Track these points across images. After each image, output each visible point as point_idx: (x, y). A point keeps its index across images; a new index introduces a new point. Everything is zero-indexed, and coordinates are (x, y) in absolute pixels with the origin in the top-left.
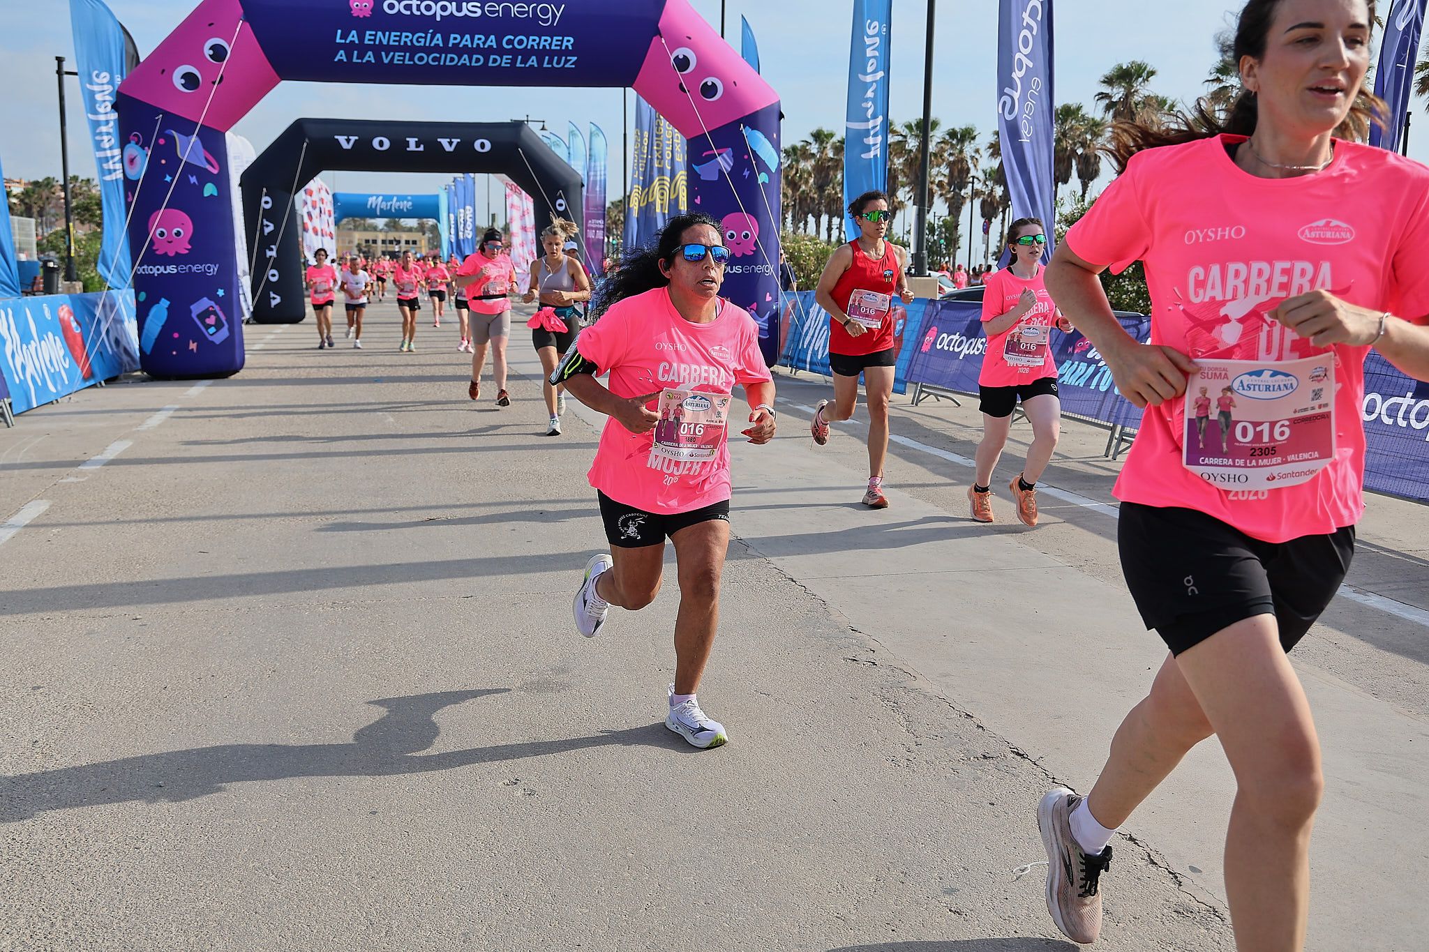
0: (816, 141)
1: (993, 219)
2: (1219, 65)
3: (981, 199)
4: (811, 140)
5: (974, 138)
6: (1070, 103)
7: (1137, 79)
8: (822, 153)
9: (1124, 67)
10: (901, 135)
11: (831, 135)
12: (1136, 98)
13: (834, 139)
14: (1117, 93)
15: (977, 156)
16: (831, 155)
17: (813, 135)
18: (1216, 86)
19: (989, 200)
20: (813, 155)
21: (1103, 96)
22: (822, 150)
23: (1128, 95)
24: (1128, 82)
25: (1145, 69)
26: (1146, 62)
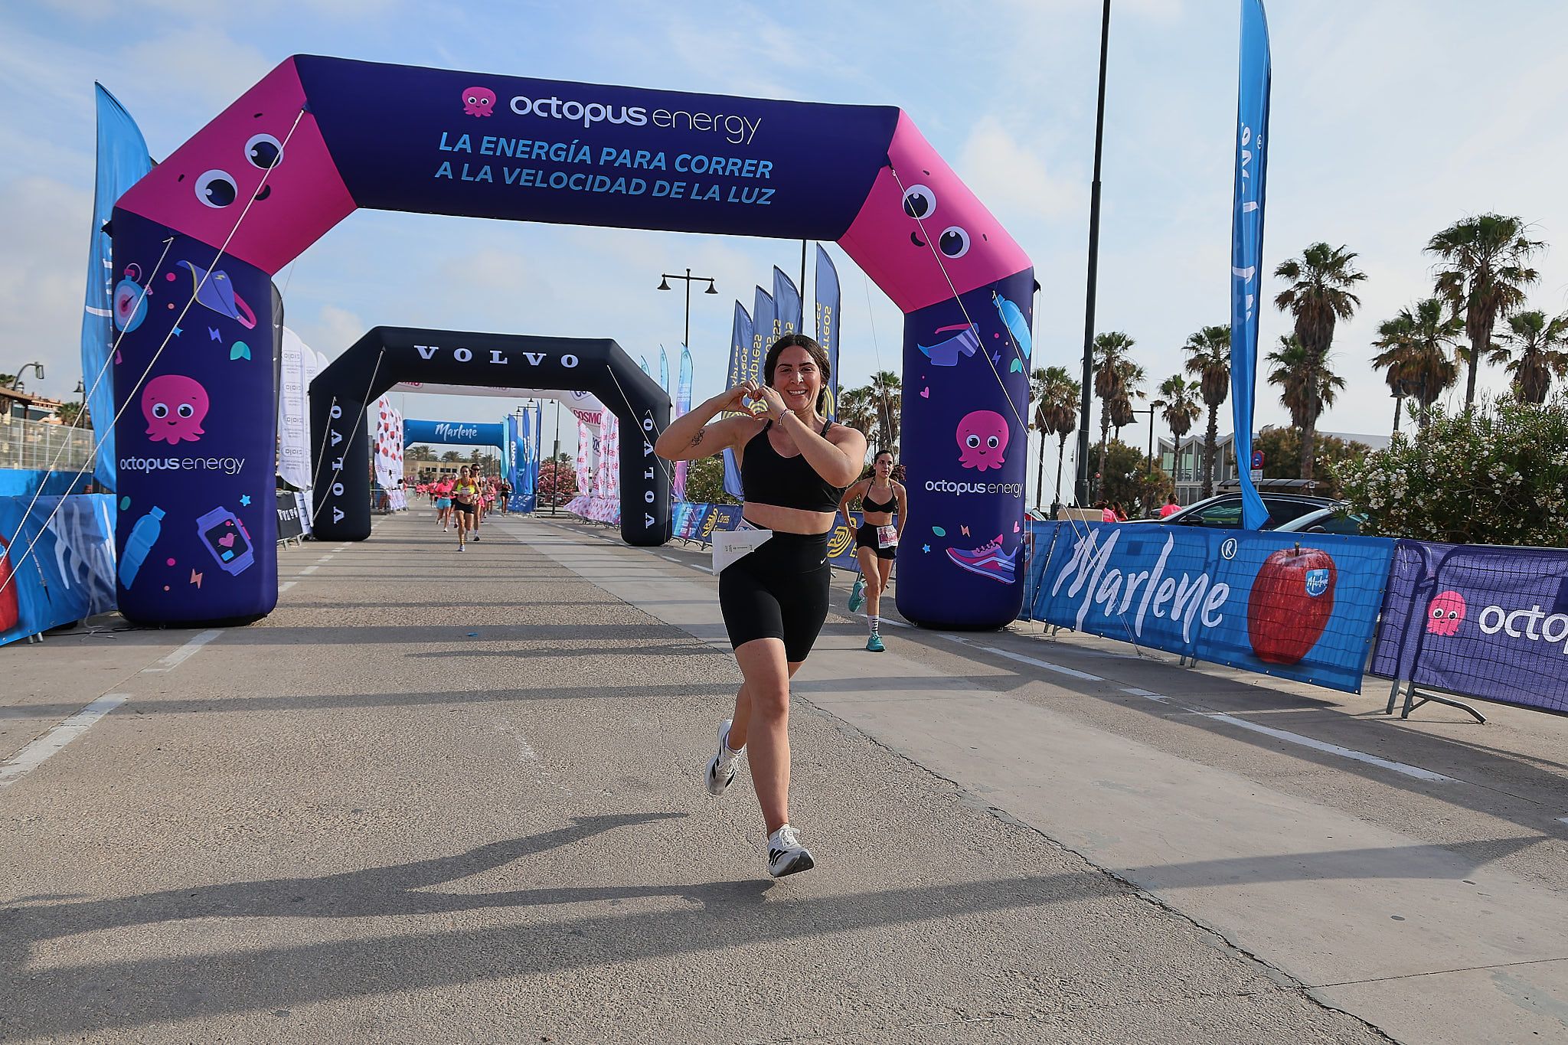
2: (1194, 337)
6: (1056, 367)
7: (1117, 346)
9: (1107, 336)
12: (1117, 363)
13: (843, 392)
18: (1192, 355)
23: (1109, 361)
24: (1110, 349)
25: (1124, 339)
26: (1125, 333)
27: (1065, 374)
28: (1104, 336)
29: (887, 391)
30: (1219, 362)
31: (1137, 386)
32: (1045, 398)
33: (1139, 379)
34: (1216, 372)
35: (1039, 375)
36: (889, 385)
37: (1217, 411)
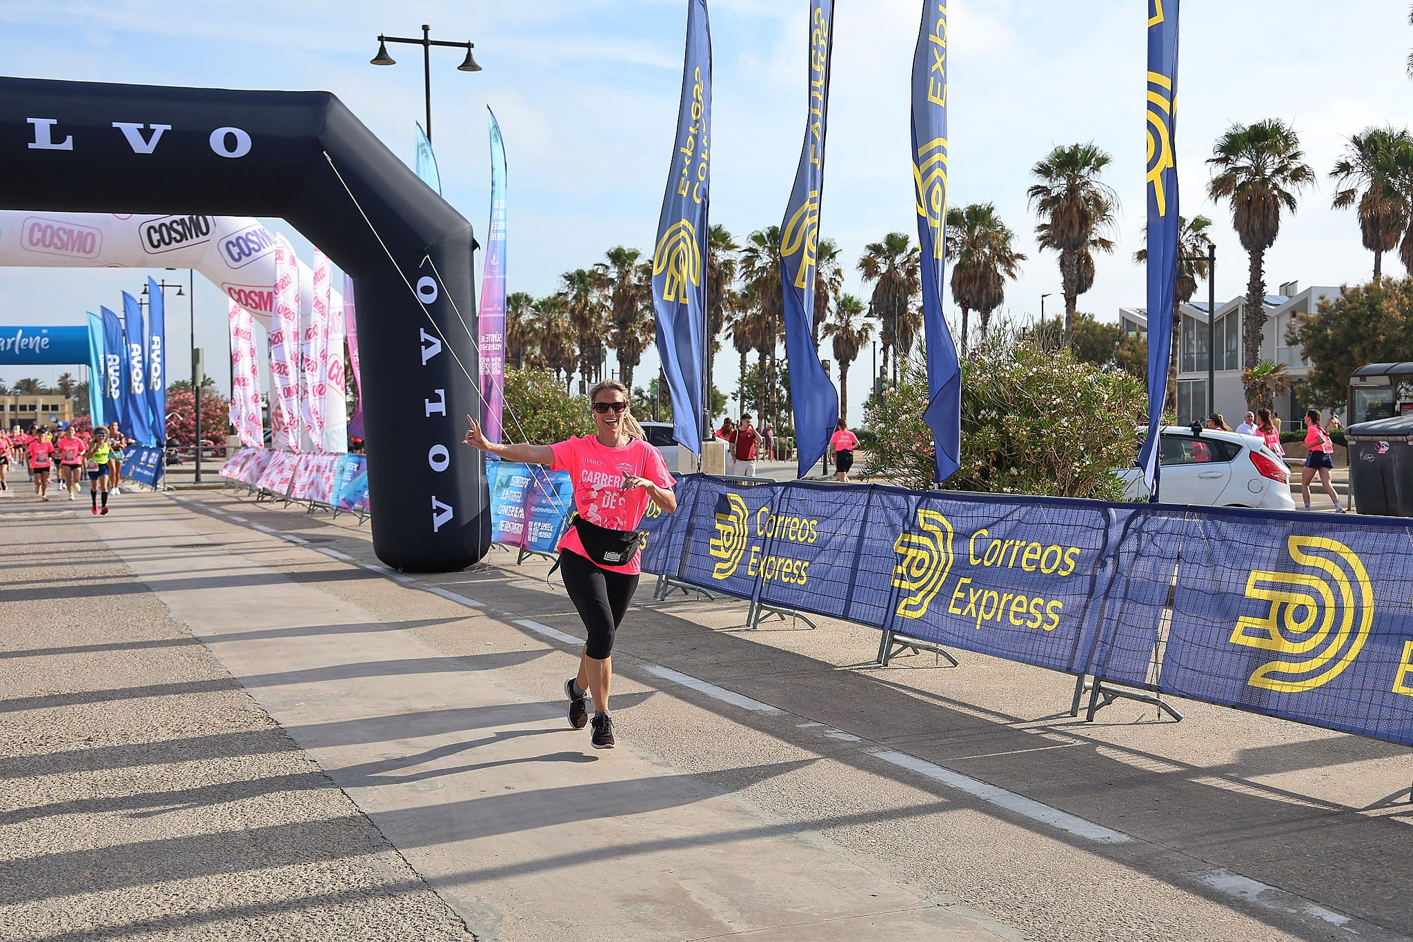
0: (614, 262)
1: (851, 361)
2: (1223, 142)
3: (835, 334)
4: (608, 262)
5: (833, 256)
6: (979, 204)
7: (1083, 166)
8: (624, 278)
10: (750, 250)
11: (635, 255)
12: (1083, 195)
13: (639, 261)
14: (1059, 186)
15: (840, 280)
16: (635, 281)
17: (610, 255)
18: (1220, 170)
19: (845, 336)
20: (612, 280)
21: (1037, 190)
22: (623, 276)
23: (1072, 190)
24: (1073, 171)
25: (1093, 155)
26: (1095, 145)
27: (994, 214)
28: (1063, 151)
29: (713, 255)
30: (1265, 181)
31: (1101, 230)
32: (966, 255)
33: (1103, 220)
34: (1259, 197)
35: (953, 219)
36: (718, 247)
37: (1263, 258)
